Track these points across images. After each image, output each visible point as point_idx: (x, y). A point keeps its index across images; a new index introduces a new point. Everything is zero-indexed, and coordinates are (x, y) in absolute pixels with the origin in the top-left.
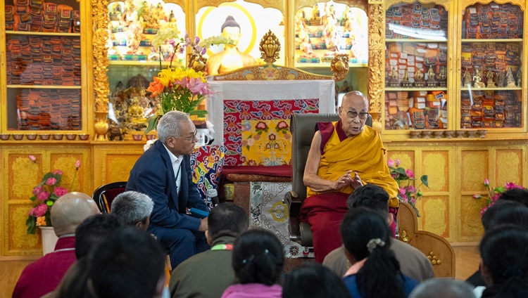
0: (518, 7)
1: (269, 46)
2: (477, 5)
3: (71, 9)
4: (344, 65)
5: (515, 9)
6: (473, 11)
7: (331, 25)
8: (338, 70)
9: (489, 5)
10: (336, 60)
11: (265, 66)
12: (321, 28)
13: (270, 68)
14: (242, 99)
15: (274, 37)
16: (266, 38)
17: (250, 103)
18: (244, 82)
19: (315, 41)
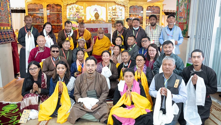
0: (159, 7)
1: (97, 16)
2: (150, 6)
3: (60, 7)
4: (114, 20)
5: (158, 8)
6: (149, 8)
7: (118, 10)
8: (113, 21)
9: (153, 6)
10: (112, 19)
11: (96, 20)
12: (116, 11)
13: (97, 21)
14: (90, 28)
15: (98, 14)
16: (96, 14)
17: (92, 29)
18: (91, 24)
19: (114, 14)
